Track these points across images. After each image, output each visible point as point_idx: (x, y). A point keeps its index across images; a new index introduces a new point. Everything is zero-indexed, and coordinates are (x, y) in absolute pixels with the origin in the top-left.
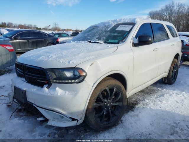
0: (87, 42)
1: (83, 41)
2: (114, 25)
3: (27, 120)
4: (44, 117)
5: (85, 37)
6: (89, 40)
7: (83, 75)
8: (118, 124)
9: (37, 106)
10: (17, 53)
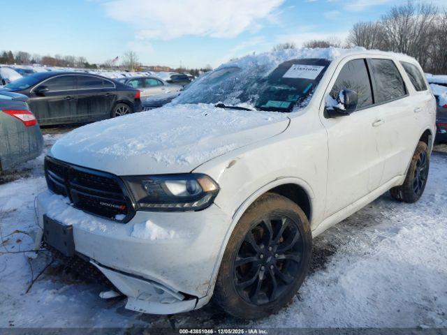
0: (216, 106)
1: (205, 104)
2: (277, 64)
3: (74, 296)
4: (115, 289)
5: (210, 93)
6: (219, 102)
7: (211, 192)
8: (291, 303)
9: (100, 264)
10: (42, 127)
